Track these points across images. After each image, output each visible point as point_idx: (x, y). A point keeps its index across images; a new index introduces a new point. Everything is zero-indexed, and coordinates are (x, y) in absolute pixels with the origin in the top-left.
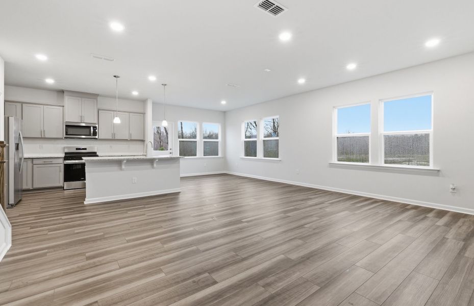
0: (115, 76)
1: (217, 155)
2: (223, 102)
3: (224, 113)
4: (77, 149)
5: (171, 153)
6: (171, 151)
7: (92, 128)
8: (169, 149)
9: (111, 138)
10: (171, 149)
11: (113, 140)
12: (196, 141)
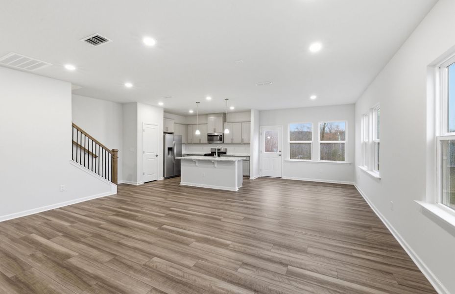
1: (343, 160)
2: (313, 97)
5: (280, 155)
6: (280, 153)
7: (219, 136)
9: (230, 142)
10: (280, 151)
11: (232, 144)
12: (310, 143)
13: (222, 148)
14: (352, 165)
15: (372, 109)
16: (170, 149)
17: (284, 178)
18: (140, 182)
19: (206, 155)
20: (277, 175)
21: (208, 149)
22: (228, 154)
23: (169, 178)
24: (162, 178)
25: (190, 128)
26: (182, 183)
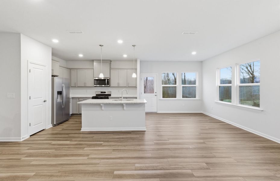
0: (100, 45)
1: (195, 97)
2: (194, 53)
3: (201, 63)
4: (101, 92)
5: (156, 95)
6: (156, 94)
7: (106, 80)
8: (155, 92)
9: (117, 86)
10: (156, 93)
11: (118, 87)
12: (176, 87)
13: (107, 90)
14: (201, 100)
15: (236, 64)
16: (60, 93)
17: (159, 112)
18: (25, 136)
19: (93, 98)
20: (154, 110)
21: (94, 92)
22: (112, 96)
23: (58, 124)
24: (51, 126)
25: (73, 71)
26: (84, 129)
